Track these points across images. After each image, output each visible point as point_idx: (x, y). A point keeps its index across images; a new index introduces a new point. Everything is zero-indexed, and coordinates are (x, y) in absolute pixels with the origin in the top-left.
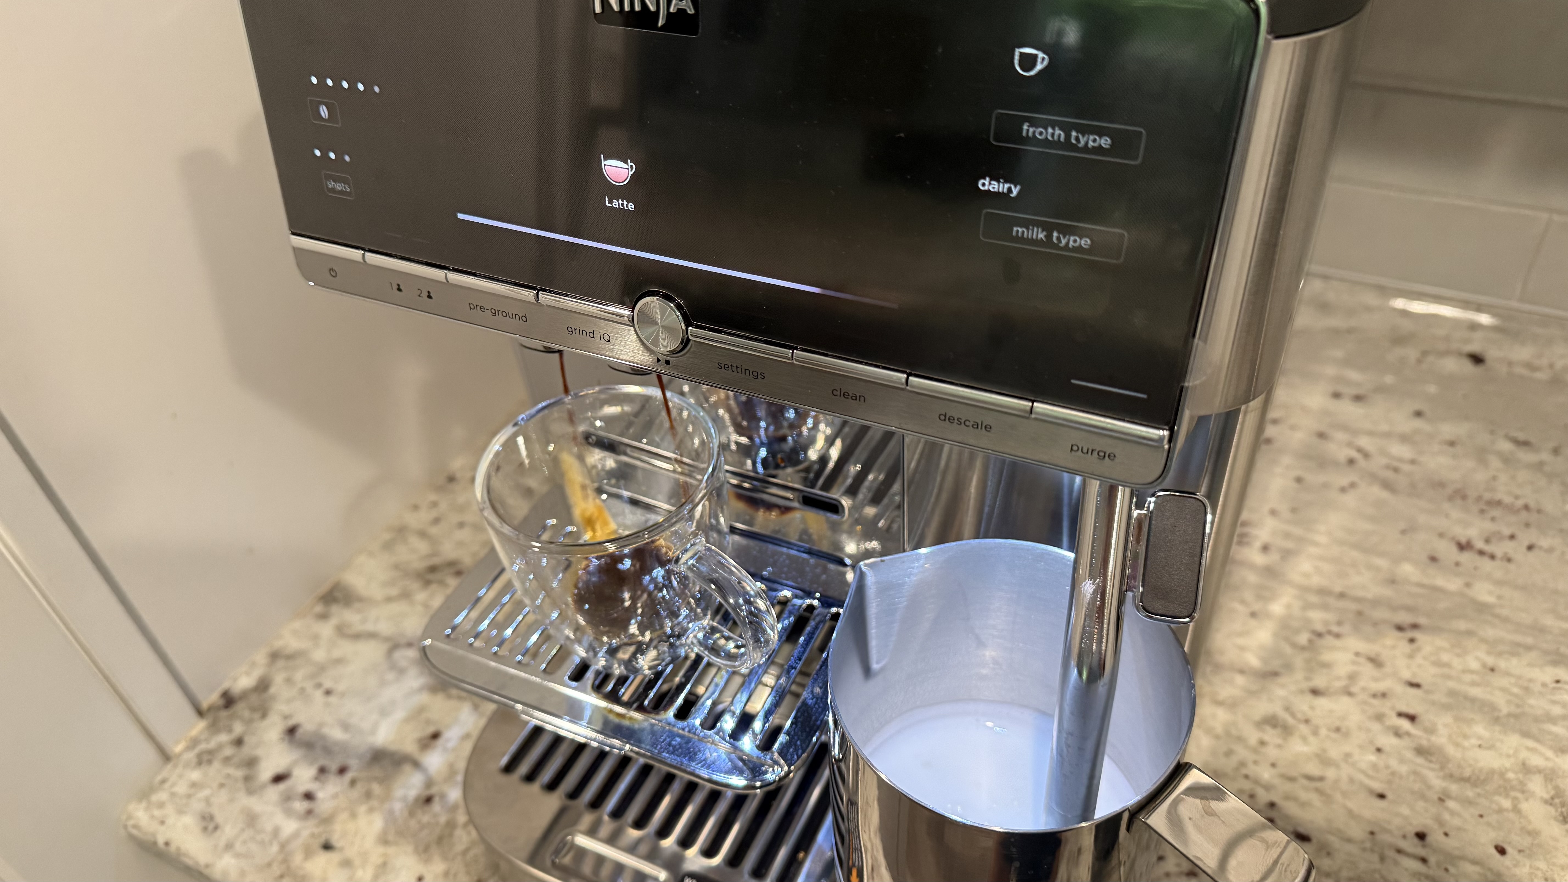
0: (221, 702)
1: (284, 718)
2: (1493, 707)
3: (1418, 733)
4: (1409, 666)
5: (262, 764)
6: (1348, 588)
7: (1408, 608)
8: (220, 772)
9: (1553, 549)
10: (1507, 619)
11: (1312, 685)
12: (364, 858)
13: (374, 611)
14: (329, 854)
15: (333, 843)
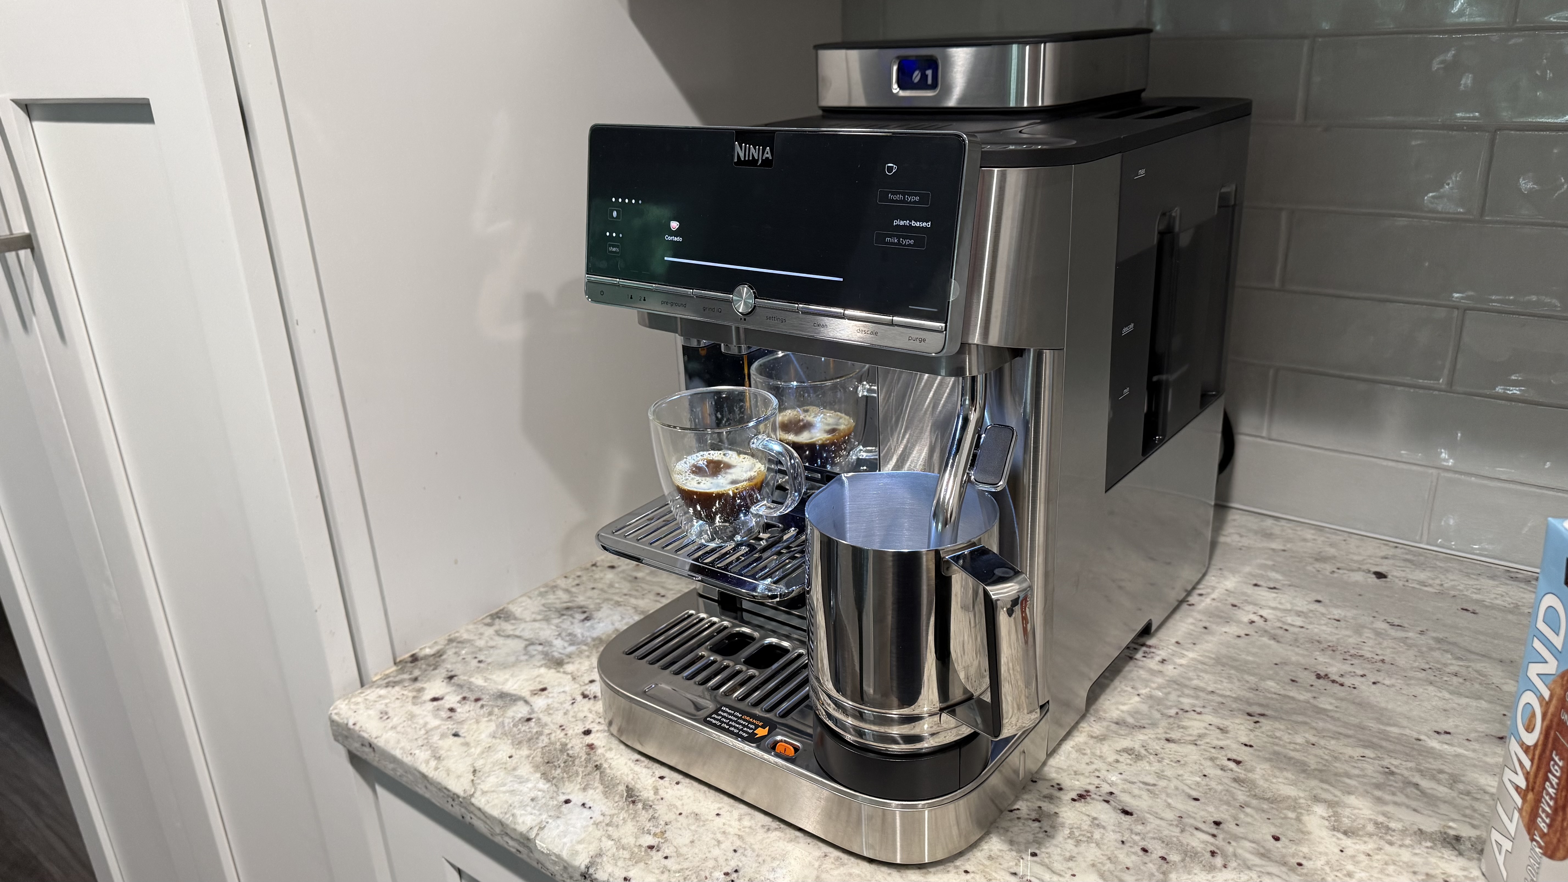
0: (410, 659)
1: (447, 671)
2: (1304, 764)
3: (1239, 771)
4: (1248, 735)
5: (426, 692)
6: (1219, 689)
7: (1261, 705)
8: (398, 692)
9: (1393, 686)
10: (1338, 719)
11: (1168, 736)
12: (478, 743)
13: (523, 626)
14: (456, 738)
15: (460, 734)
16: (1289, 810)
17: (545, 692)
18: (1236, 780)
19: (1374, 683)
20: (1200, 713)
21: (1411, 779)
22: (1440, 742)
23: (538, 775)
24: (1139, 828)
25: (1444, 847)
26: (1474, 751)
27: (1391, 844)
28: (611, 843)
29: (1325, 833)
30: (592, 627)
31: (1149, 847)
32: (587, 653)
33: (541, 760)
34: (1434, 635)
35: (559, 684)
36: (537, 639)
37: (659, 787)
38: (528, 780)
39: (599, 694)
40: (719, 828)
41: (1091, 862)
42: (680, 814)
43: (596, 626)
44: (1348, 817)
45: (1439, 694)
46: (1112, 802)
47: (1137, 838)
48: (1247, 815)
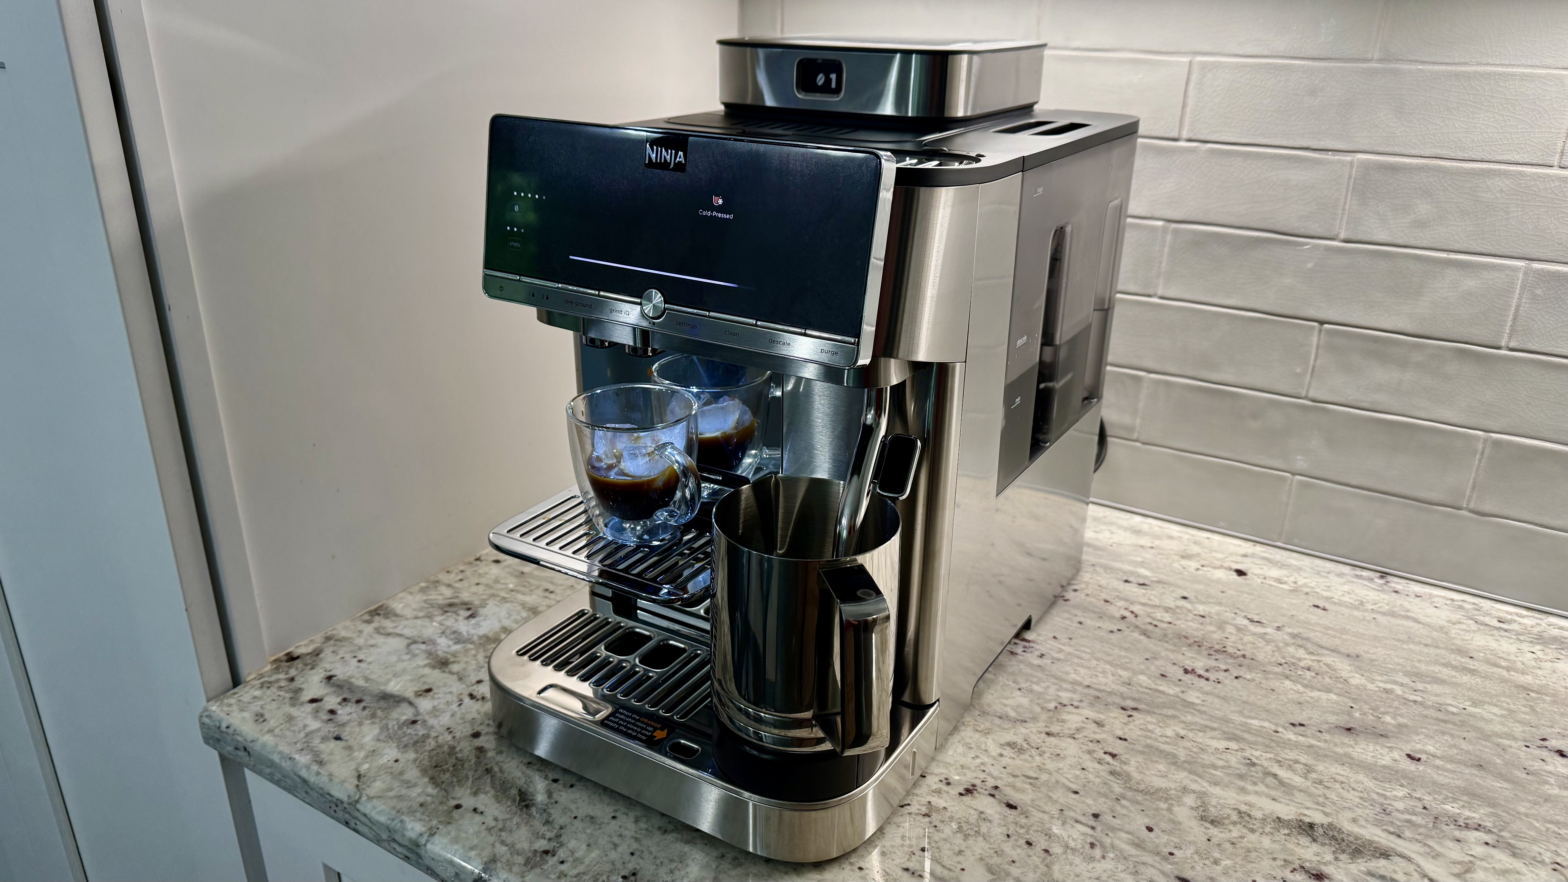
0: (285, 658)
1: (326, 671)
2: (1175, 756)
3: (1115, 763)
4: (1122, 729)
5: (304, 692)
6: (1095, 683)
7: (1134, 699)
8: (274, 693)
9: (1253, 680)
10: (1204, 713)
11: (1047, 730)
12: (362, 747)
13: (404, 623)
14: (338, 742)
15: (342, 737)
16: (1161, 801)
17: (431, 693)
18: (1112, 773)
19: (1236, 678)
20: (1077, 707)
21: (1270, 769)
22: (1295, 734)
23: (426, 780)
24: (1023, 821)
25: (1300, 834)
26: (1326, 741)
27: (1253, 831)
28: (504, 848)
29: (1194, 823)
30: (478, 625)
31: (1033, 840)
32: (473, 652)
33: (428, 764)
34: (1290, 630)
35: (445, 685)
36: (419, 637)
37: (552, 790)
38: (415, 785)
39: (488, 695)
40: (615, 832)
41: (980, 856)
42: (575, 818)
43: (482, 624)
44: (1215, 807)
45: (1295, 688)
46: (997, 796)
47: (1022, 831)
48: (1123, 807)
